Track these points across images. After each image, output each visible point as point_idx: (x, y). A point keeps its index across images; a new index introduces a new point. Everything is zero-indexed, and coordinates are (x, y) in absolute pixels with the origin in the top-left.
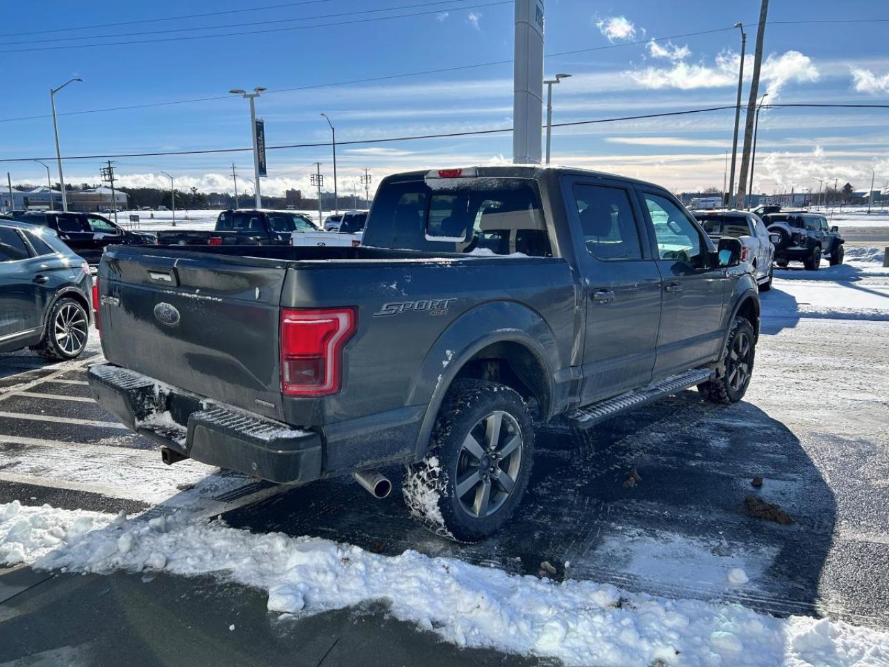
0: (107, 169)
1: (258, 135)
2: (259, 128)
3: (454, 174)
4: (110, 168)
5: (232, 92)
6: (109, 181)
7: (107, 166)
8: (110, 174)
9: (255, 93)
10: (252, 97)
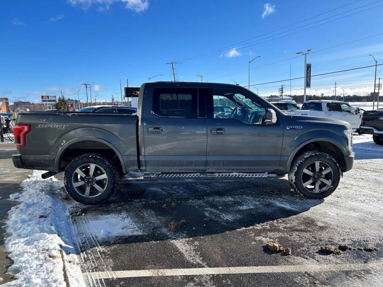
0: (281, 88)
1: (307, 70)
2: (309, 67)
4: (282, 88)
5: (297, 53)
6: (281, 93)
7: (281, 87)
8: (282, 91)
9: (307, 52)
10: (306, 54)
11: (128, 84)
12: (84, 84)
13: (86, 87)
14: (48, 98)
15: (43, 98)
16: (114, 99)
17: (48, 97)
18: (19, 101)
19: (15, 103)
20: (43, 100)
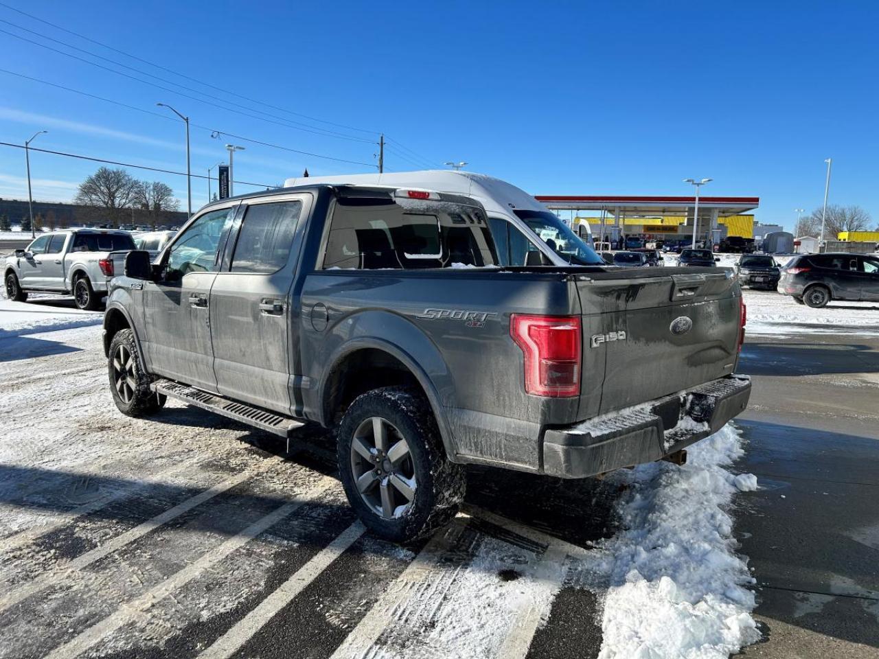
3: (423, 196)
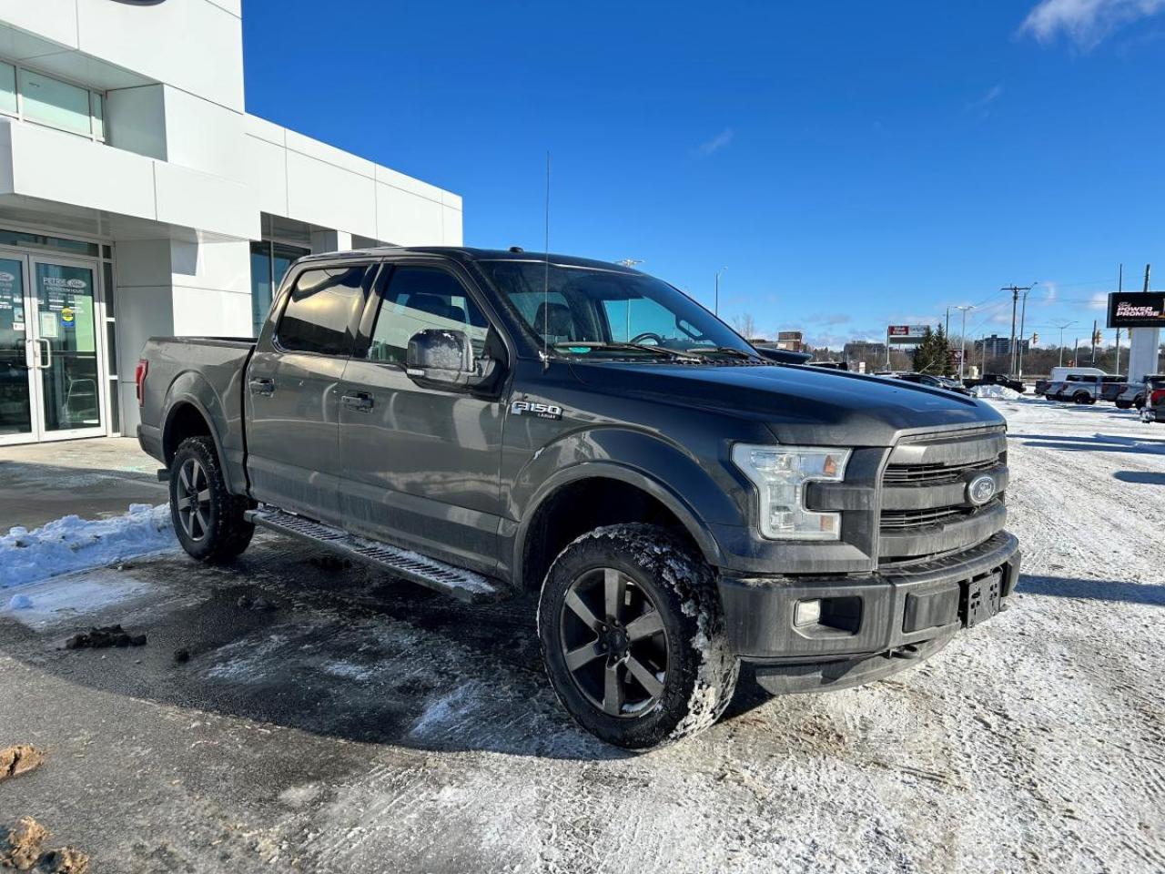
11: (1147, 279)
12: (1009, 287)
13: (1015, 298)
14: (907, 334)
15: (892, 334)
16: (1098, 334)
17: (907, 329)
18: (858, 339)
19: (847, 346)
20: (891, 339)
